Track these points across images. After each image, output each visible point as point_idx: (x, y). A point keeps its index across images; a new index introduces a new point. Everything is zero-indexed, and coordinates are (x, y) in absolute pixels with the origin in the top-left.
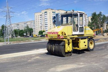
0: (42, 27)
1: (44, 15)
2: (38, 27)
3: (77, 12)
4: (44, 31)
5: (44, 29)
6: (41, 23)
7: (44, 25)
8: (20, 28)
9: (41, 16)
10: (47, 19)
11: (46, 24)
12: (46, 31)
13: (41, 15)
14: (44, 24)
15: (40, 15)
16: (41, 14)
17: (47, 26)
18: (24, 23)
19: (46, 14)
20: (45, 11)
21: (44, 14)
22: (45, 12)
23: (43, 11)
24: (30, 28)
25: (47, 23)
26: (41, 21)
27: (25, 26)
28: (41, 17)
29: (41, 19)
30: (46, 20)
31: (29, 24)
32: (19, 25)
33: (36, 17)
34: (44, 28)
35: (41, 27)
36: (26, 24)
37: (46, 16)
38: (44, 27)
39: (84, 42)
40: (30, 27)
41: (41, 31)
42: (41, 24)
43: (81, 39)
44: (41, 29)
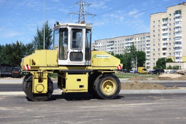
0: (168, 49)
1: (173, 20)
2: (157, 49)
3: (67, 26)
4: (170, 60)
5: (172, 54)
6: (165, 39)
7: (172, 44)
8: (117, 50)
9: (164, 23)
10: (179, 29)
11: (177, 43)
12: (177, 61)
13: (167, 19)
14: (172, 41)
15: (163, 19)
16: (165, 17)
17: (179, 48)
18: (126, 38)
19: (179, 17)
20: (177, 8)
21: (172, 17)
22: (177, 12)
23: (172, 10)
24: (140, 50)
25: (181, 40)
26: (164, 34)
27: (128, 47)
28: (165, 25)
29: (164, 30)
30: (178, 32)
31: (137, 40)
32: (115, 43)
33: (152, 24)
34: (172, 51)
35: (164, 49)
36: (130, 41)
37: (177, 20)
38: (172, 49)
39: (79, 80)
40: (138, 48)
41: (163, 59)
42: (165, 42)
43: (69, 74)
44: (164, 54)
